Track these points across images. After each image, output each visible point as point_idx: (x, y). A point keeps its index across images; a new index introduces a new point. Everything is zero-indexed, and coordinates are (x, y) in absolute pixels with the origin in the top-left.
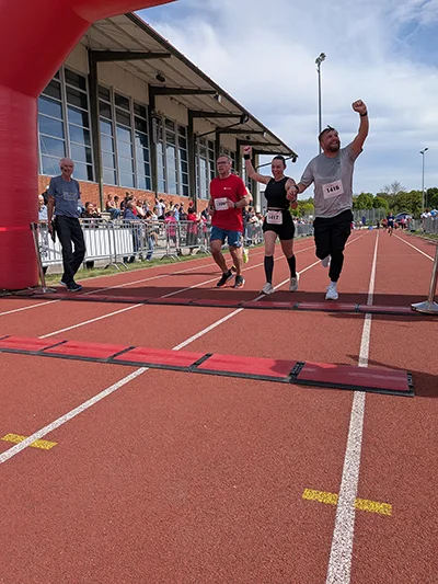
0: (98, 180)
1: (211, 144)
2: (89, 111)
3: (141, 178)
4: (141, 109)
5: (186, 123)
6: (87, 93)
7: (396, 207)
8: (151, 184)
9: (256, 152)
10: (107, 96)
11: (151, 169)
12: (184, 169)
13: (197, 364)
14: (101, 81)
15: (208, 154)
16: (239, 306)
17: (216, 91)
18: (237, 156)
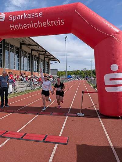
0: (4, 67)
1: (37, 58)
2: (2, 49)
3: (17, 66)
4: (17, 48)
5: (30, 52)
6: (2, 44)
7: (86, 74)
8: (19, 68)
9: (49, 60)
10: (8, 44)
11: (19, 64)
12: (29, 64)
13: (22, 137)
14: (6, 41)
15: (36, 60)
16: (38, 114)
17: (38, 46)
18: (44, 61)
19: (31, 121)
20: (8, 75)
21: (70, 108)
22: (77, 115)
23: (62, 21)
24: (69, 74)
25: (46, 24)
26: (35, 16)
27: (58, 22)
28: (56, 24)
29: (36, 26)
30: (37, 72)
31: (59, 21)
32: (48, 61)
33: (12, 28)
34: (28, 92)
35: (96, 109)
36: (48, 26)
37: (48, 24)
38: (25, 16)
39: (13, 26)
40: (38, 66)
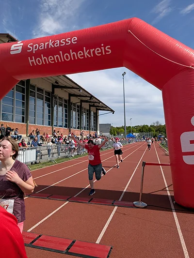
0: (26, 123)
1: (78, 107)
2: (25, 95)
3: (46, 120)
4: (48, 93)
5: (67, 98)
6: (25, 87)
7: (158, 132)
8: (51, 123)
9: (97, 110)
10: (33, 87)
11: (51, 117)
12: (66, 115)
13: (33, 242)
14: (31, 82)
15: (77, 110)
16: (67, 200)
17: (80, 88)
18: (89, 111)
19: (54, 212)
20: (33, 134)
21: (125, 191)
22: (134, 205)
23: (108, 48)
24: (129, 130)
25: (82, 54)
26: (66, 42)
27: (101, 50)
28: (98, 53)
29: (67, 58)
30: (78, 128)
31: (103, 48)
32: (95, 112)
33: (32, 63)
34: (60, 161)
35: (169, 194)
36: (86, 57)
37: (86, 54)
38: (50, 44)
39: (34, 60)
40: (80, 119)
